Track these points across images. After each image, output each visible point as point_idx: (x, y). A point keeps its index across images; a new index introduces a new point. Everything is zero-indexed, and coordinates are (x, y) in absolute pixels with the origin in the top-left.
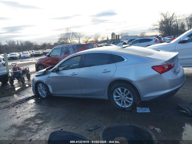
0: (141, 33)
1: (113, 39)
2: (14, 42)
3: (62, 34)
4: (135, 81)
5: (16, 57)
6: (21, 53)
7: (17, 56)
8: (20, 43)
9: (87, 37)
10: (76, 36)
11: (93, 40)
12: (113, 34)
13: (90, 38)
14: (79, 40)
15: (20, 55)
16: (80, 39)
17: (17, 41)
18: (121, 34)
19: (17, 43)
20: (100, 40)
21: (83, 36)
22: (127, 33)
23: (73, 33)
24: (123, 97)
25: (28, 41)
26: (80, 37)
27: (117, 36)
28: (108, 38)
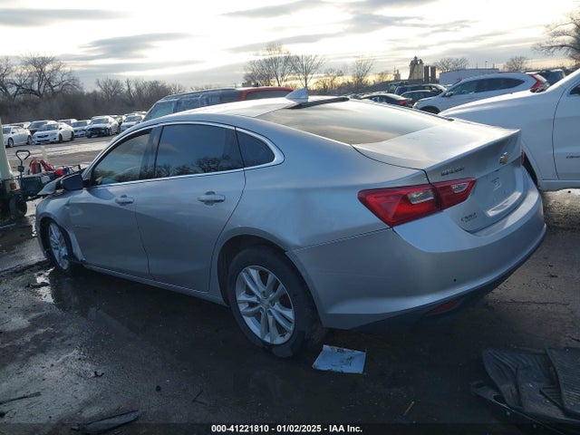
0: (509, 61)
1: (416, 78)
2: (117, 84)
3: (252, 63)
4: (298, 247)
5: (106, 129)
6: (124, 118)
7: (109, 126)
8: (133, 89)
9: (332, 71)
10: (295, 69)
11: (351, 81)
12: (415, 64)
13: (340, 74)
14: (304, 82)
15: (120, 123)
16: (309, 76)
17: (128, 82)
18: (443, 64)
19: (126, 88)
20: (371, 79)
21: (316, 68)
22: (463, 60)
23: (288, 59)
24: (267, 302)
25: (157, 82)
26: (307, 73)
27: (427, 68)
28: (397, 76)
